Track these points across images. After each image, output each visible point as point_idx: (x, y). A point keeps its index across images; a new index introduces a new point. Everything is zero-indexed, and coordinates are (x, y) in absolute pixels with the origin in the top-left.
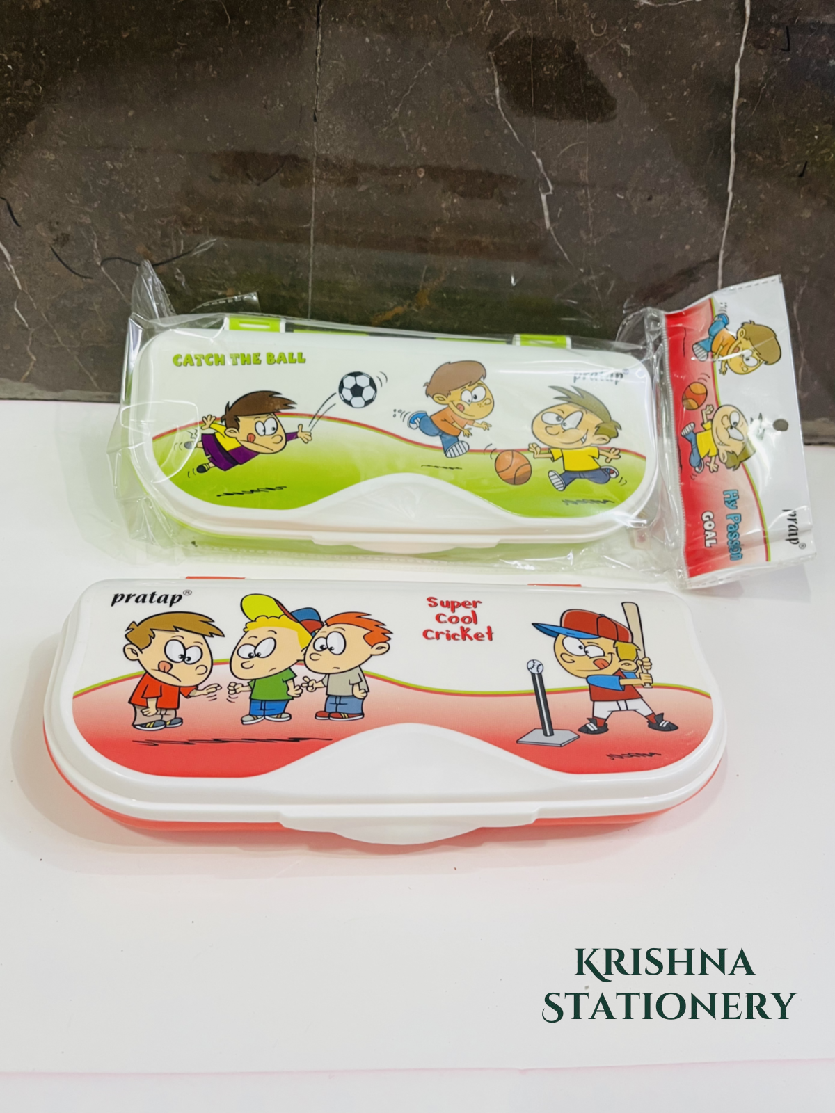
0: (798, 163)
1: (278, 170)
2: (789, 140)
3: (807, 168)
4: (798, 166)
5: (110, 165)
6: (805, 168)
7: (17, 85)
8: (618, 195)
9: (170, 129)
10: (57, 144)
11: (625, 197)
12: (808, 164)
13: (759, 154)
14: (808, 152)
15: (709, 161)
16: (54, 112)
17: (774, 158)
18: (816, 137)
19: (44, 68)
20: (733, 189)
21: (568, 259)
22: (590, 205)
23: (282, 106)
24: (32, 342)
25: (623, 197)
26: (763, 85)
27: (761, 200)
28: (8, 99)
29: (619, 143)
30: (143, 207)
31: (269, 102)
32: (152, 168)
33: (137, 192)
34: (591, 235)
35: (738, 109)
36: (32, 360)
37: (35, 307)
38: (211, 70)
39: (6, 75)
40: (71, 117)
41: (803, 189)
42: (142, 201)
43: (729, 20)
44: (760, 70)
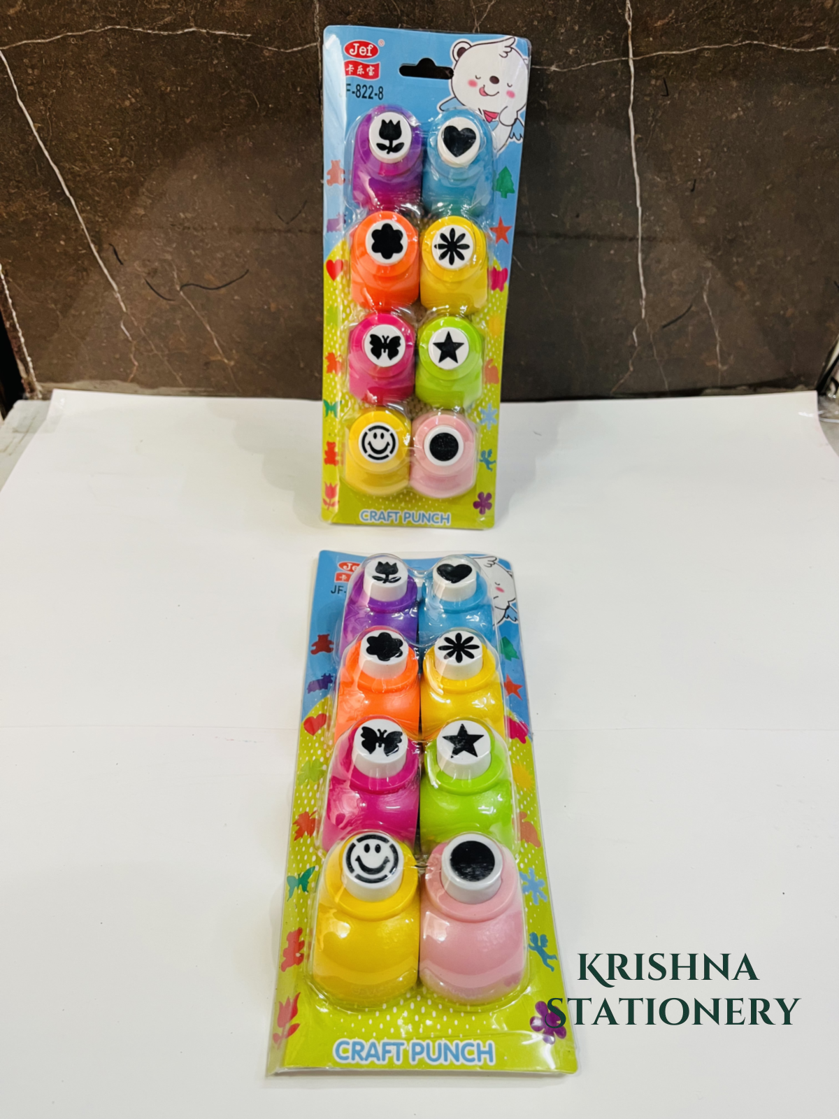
0: (689, 180)
1: (300, 212)
2: (679, 163)
3: (697, 185)
4: (689, 183)
5: (182, 215)
6: (694, 186)
7: (117, 161)
8: (553, 215)
9: (223, 186)
10: (146, 202)
11: (558, 215)
12: (698, 181)
13: (658, 176)
14: (695, 172)
15: (619, 184)
16: (142, 179)
17: (669, 178)
18: (700, 160)
19: (135, 148)
20: (641, 205)
21: (521, 267)
22: (532, 223)
23: (299, 164)
24: (135, 351)
25: (557, 216)
26: (652, 123)
27: (664, 212)
28: (111, 172)
29: (549, 174)
30: (207, 244)
31: (290, 162)
32: (212, 216)
33: (203, 235)
34: (536, 247)
35: (636, 143)
36: (134, 365)
37: (136, 324)
38: (248, 141)
39: (109, 155)
40: (154, 183)
41: (696, 201)
42: (206, 241)
43: (619, 76)
44: (648, 111)
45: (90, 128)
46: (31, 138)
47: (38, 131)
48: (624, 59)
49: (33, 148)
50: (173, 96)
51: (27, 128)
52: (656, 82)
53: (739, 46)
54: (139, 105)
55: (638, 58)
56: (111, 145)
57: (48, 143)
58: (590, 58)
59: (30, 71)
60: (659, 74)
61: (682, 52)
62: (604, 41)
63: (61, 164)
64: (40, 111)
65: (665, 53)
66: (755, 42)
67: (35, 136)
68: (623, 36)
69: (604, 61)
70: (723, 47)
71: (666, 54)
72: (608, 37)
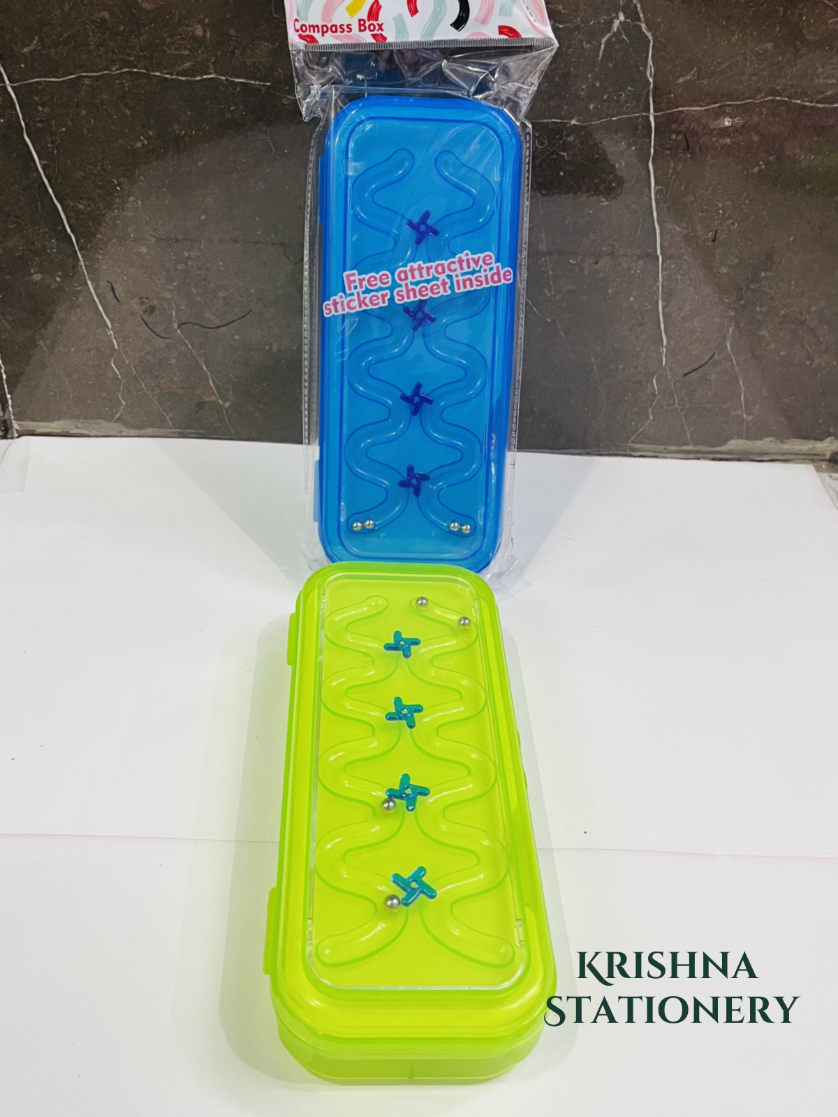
0: (710, 231)
2: (700, 214)
3: (718, 235)
4: (711, 233)
5: (186, 254)
6: (715, 236)
7: (123, 202)
8: (571, 261)
9: (231, 226)
10: (150, 241)
12: (719, 232)
13: (678, 226)
14: (716, 223)
15: (639, 232)
16: (148, 219)
17: (690, 228)
18: (721, 211)
19: (143, 189)
20: (662, 253)
21: (537, 312)
24: (123, 390)
25: (575, 262)
26: (672, 175)
27: (685, 261)
28: (116, 211)
30: (210, 284)
32: (217, 255)
33: (206, 273)
35: (656, 194)
36: (121, 404)
37: (127, 363)
38: (261, 184)
39: (116, 194)
40: (160, 222)
41: (717, 251)
42: (209, 280)
43: (639, 131)
44: (668, 164)
45: (99, 168)
46: (35, 174)
47: (43, 169)
48: (644, 114)
49: (36, 185)
50: (187, 139)
51: (32, 165)
52: (677, 137)
53: (762, 102)
54: (151, 147)
55: (659, 114)
56: (119, 185)
57: (53, 181)
58: (611, 113)
59: (40, 109)
60: (680, 129)
61: (703, 108)
62: (625, 97)
63: (65, 202)
64: (48, 148)
65: (686, 108)
66: (778, 98)
67: (39, 173)
68: (644, 93)
69: (625, 116)
70: (745, 104)
71: (687, 110)
72: (629, 94)
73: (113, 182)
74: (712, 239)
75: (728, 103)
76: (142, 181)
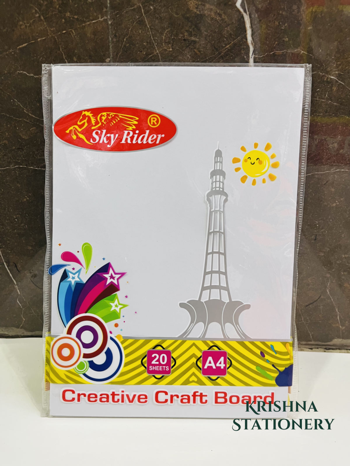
73: (14, 217)
74: (314, 239)
75: (316, 173)
76: (27, 216)
